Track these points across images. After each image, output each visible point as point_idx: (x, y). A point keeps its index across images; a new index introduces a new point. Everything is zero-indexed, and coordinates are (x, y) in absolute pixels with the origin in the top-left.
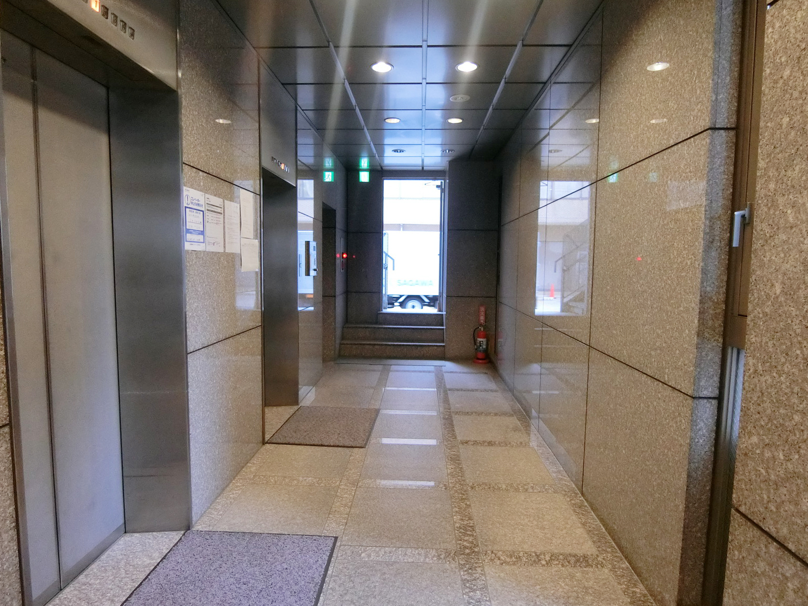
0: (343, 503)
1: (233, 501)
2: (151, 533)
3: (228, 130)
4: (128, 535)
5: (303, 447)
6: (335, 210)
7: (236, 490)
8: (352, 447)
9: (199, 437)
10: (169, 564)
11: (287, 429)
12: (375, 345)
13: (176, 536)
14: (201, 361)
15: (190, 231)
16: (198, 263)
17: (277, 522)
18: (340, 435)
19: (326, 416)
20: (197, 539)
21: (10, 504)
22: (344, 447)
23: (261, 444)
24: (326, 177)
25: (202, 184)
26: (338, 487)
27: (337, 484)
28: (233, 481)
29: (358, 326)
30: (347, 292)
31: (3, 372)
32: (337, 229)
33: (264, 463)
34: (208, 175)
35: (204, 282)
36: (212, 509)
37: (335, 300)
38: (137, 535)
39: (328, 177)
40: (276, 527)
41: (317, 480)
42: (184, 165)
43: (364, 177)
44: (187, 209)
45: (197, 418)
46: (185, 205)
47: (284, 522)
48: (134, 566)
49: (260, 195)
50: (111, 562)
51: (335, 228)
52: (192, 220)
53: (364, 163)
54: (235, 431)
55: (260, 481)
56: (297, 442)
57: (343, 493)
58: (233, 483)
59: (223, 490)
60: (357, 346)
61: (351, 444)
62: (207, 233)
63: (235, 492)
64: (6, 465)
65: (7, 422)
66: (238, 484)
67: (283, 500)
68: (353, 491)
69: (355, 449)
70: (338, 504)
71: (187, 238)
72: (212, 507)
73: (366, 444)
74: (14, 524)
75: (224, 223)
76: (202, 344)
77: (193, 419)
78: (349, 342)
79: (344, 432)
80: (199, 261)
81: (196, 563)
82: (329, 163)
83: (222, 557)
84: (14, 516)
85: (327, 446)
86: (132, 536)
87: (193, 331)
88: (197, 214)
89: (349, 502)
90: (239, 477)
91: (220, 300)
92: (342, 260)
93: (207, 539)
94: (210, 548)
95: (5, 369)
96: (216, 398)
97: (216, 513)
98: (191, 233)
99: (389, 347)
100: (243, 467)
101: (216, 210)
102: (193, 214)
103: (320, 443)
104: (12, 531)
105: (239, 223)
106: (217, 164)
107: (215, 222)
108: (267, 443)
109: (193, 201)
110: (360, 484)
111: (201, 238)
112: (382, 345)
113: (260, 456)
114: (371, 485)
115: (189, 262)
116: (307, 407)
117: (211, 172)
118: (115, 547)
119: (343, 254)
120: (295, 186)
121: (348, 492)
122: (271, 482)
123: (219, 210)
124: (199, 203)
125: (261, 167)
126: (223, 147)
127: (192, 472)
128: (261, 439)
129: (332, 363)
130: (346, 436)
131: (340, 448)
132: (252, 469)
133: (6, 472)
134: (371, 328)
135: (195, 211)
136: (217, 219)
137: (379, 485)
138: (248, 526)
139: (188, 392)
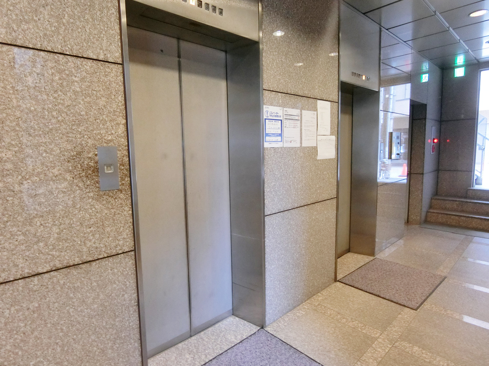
0: (374, 356)
1: (297, 318)
2: (244, 321)
3: (306, 60)
4: (233, 316)
5: (363, 292)
6: (426, 105)
7: (302, 311)
8: (404, 306)
9: (273, 270)
10: (241, 347)
11: (357, 274)
12: (461, 216)
13: (255, 329)
14: (277, 221)
15: (269, 134)
16: (276, 155)
17: (317, 349)
18: (397, 292)
19: (393, 271)
20: (263, 338)
21: (134, 292)
22: (397, 303)
23: (334, 281)
24: (423, 78)
25: (280, 101)
26: (376, 339)
27: (377, 336)
28: (304, 303)
29: (447, 198)
30: (438, 170)
31: (131, 223)
32: (427, 120)
33: (330, 296)
34: (286, 95)
35: (281, 168)
36: (282, 319)
37: (423, 176)
38: (237, 319)
39: (425, 78)
40: (314, 353)
41: (362, 325)
42: (264, 91)
43: (459, 73)
44: (266, 120)
45: (272, 258)
46: (265, 117)
47: (321, 351)
48: (226, 338)
49: (338, 102)
50: (218, 330)
51: (425, 119)
52: (271, 127)
53: (460, 60)
54: (307, 270)
55: (321, 310)
56: (359, 287)
57: (378, 346)
58: (303, 305)
59: (295, 307)
60: (443, 215)
61: (405, 303)
62: (285, 134)
63: (301, 312)
64: (132, 272)
65: (133, 249)
66: (306, 307)
67: (329, 332)
68: (388, 349)
69: (406, 308)
70: (370, 355)
71: (266, 139)
72: (282, 317)
73: (418, 308)
74: (136, 303)
75: (301, 126)
76: (279, 210)
77: (269, 259)
78: (435, 211)
79: (403, 290)
80: (277, 154)
81: (254, 355)
82: (426, 67)
83: (270, 359)
84: (137, 299)
85: (383, 298)
86: (235, 318)
87: (270, 201)
88: (275, 123)
89: (380, 358)
90: (308, 301)
91: (296, 180)
92: (432, 144)
93: (268, 341)
94: (267, 348)
95: (132, 221)
96: (290, 246)
97: (283, 323)
98: (270, 136)
99: (476, 220)
100: (314, 295)
101: (293, 118)
102: (272, 123)
103: (378, 294)
104: (136, 307)
105: (316, 125)
106: (295, 86)
107: (293, 126)
108: (338, 281)
109: (272, 114)
110: (397, 344)
111: (279, 138)
112: (468, 217)
113: (329, 290)
114: (407, 350)
115: (268, 155)
116: (381, 259)
117: (289, 92)
118: (225, 322)
119: (434, 139)
120: (377, 91)
121: (383, 348)
122: (327, 313)
123: (297, 118)
124: (278, 114)
125: (340, 82)
126: (301, 73)
127: (266, 292)
128: (333, 277)
129: (417, 226)
130: (402, 294)
131: (393, 303)
132: (320, 298)
133: (132, 275)
134: (459, 201)
135: (274, 121)
136: (294, 124)
137: (415, 353)
138: (296, 342)
139: (264, 241)
